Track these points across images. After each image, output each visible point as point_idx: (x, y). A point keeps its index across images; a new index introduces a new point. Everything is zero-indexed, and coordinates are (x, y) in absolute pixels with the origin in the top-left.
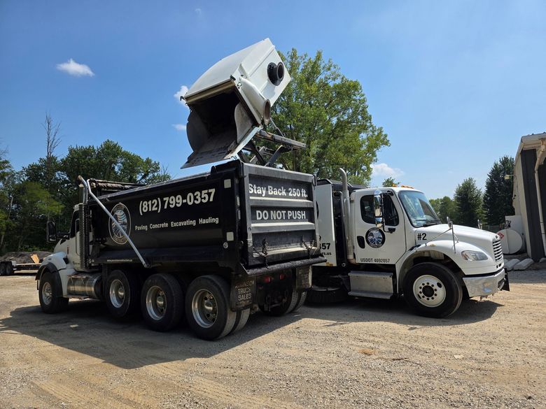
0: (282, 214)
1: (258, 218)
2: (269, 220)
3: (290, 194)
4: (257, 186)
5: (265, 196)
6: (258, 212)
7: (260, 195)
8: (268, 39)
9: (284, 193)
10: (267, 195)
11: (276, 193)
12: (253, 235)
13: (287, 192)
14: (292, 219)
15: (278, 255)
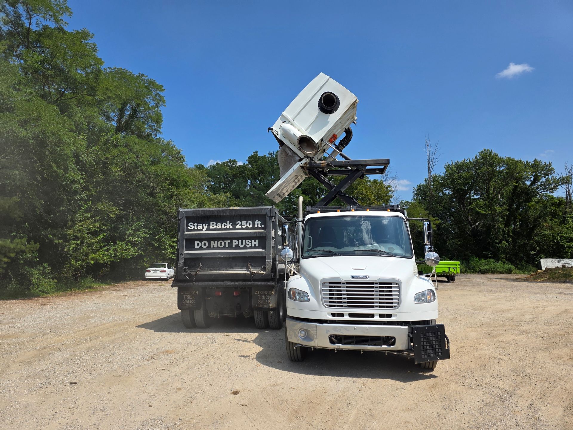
0: (225, 243)
1: (196, 247)
2: (209, 248)
3: (238, 226)
4: (198, 224)
5: (207, 230)
6: (196, 242)
7: (202, 230)
8: (322, 74)
9: (230, 226)
10: (208, 229)
11: (219, 226)
12: (185, 259)
13: (234, 225)
14: (237, 247)
15: (211, 275)
